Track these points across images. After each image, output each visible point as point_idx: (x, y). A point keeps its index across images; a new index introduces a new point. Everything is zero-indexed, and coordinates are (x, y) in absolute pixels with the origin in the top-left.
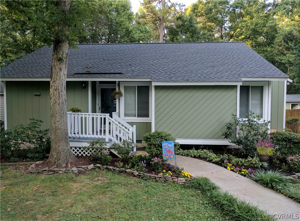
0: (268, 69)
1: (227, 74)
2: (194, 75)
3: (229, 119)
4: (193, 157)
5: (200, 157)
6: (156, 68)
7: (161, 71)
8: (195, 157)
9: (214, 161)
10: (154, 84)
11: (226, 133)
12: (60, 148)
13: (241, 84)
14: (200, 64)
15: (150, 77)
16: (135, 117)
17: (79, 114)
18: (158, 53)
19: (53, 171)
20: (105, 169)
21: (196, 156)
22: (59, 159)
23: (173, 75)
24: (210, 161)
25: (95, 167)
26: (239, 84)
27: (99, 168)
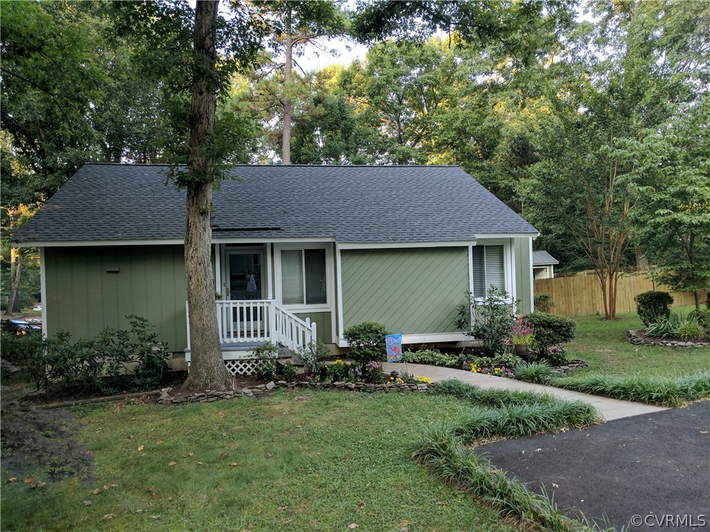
0: (509, 218)
1: (450, 227)
2: (400, 230)
3: (458, 299)
4: (412, 363)
5: (422, 362)
6: (334, 219)
7: (344, 223)
8: (414, 362)
9: (448, 363)
10: (340, 247)
11: (459, 321)
12: (212, 361)
13: (475, 244)
14: (402, 210)
15: (331, 234)
16: (302, 305)
17: (222, 303)
18: (321, 187)
19: (215, 396)
20: (296, 386)
21: (417, 360)
22: (213, 378)
23: (367, 231)
24: (443, 365)
25: (277, 385)
26: (471, 245)
27: (284, 386)
